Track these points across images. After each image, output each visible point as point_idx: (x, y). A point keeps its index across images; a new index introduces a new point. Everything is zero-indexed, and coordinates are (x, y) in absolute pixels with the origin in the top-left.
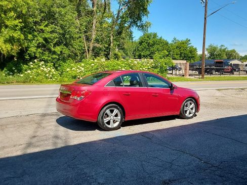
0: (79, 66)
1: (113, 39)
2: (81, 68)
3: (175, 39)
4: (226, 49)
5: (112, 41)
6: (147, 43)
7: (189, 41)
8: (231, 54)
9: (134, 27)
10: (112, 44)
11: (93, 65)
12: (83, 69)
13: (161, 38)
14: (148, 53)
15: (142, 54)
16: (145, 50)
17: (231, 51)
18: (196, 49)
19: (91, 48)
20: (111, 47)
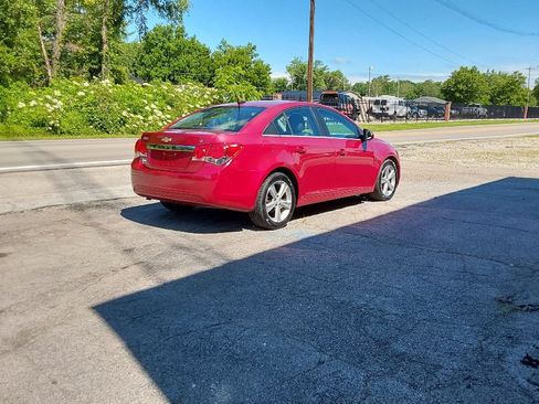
0: (48, 97)
1: (108, 35)
2: (55, 101)
3: (224, 43)
4: (324, 69)
5: (104, 38)
6: (162, 48)
7: (254, 48)
8: (334, 80)
9: (151, 8)
10: (105, 46)
11: (80, 94)
12: (60, 103)
13: (193, 39)
14: (166, 71)
15: (153, 73)
16: (159, 64)
17: (334, 74)
18: (268, 68)
19: (57, 54)
20: (103, 53)
